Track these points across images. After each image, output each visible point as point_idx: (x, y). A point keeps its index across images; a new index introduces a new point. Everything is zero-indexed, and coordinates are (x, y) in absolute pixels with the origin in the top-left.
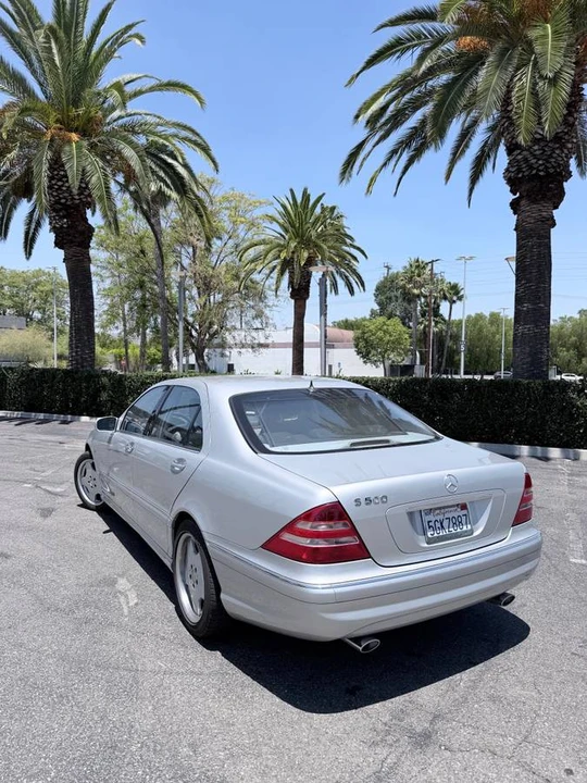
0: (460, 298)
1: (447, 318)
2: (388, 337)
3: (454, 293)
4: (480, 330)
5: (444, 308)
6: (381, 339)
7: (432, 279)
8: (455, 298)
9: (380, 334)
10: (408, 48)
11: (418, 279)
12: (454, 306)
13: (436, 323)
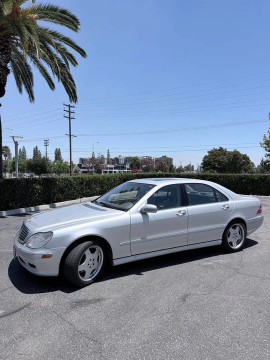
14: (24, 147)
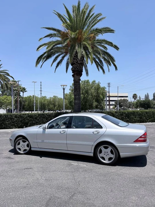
0: (25, 91)
1: (22, 96)
2: (8, 101)
3: (24, 90)
4: (30, 100)
5: (21, 94)
6: (6, 102)
7: (18, 86)
8: (24, 91)
9: (5, 100)
10: (52, 37)
11: (15, 85)
12: (24, 93)
13: (20, 98)
14: (148, 94)
